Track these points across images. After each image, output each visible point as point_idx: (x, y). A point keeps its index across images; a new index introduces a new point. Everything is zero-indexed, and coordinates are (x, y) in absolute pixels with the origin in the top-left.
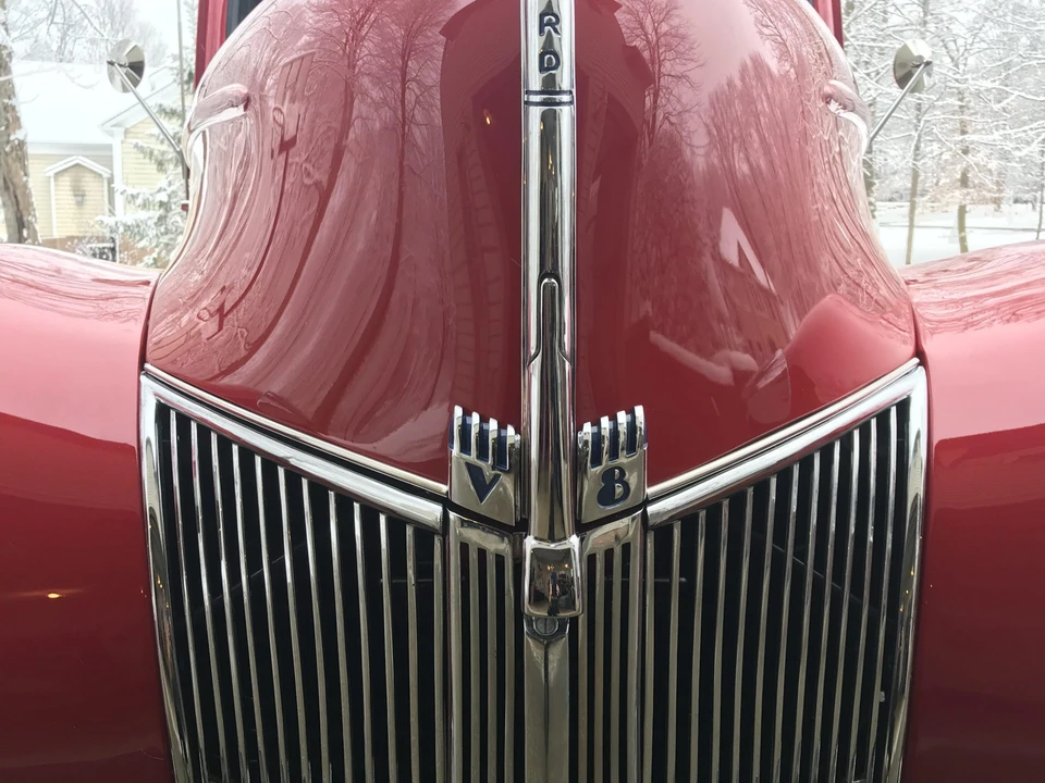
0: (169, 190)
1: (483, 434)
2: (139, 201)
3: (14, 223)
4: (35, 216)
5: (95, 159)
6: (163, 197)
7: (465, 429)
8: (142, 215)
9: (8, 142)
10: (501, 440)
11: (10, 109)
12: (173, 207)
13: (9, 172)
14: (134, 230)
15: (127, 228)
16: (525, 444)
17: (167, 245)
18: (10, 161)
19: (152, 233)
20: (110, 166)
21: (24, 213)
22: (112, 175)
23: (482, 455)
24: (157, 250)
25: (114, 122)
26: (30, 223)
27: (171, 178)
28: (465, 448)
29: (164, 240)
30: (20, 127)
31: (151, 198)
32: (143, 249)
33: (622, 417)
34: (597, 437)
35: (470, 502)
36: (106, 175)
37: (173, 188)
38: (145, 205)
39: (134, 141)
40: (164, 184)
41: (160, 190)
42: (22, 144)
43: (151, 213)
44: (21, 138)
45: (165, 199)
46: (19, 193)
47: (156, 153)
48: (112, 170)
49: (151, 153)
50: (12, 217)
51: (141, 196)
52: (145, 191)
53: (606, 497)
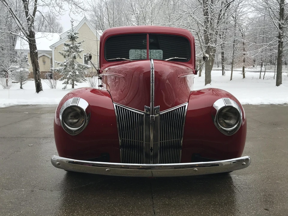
0: (67, 62)
1: (147, 107)
2: (60, 65)
3: (35, 70)
4: (39, 68)
5: (47, 54)
6: (65, 64)
7: (146, 107)
8: (61, 68)
9: (34, 52)
10: (149, 108)
11: (34, 45)
12: (68, 66)
13: (34, 59)
14: (59, 71)
15: (57, 70)
16: (150, 108)
17: (66, 74)
18: (34, 56)
19: (63, 71)
20: (51, 56)
21: (37, 68)
22: (52, 58)
23: (147, 109)
24: (64, 75)
25: (52, 46)
26: (38, 70)
27: (67, 60)
28: (146, 109)
29: (66, 73)
30: (36, 49)
31: (63, 64)
32: (61, 75)
33: (158, 106)
34: (156, 108)
35: (146, 113)
36: (50, 58)
37: (68, 62)
38: (61, 65)
39: (59, 51)
40: (65, 61)
41: (64, 62)
42: (37, 53)
43: (63, 67)
44: (37, 51)
45: (66, 64)
46: (36, 63)
47: (64, 54)
48: (52, 56)
49: (63, 54)
50: (34, 68)
51: (60, 63)
52: (61, 62)
53: (156, 112)
